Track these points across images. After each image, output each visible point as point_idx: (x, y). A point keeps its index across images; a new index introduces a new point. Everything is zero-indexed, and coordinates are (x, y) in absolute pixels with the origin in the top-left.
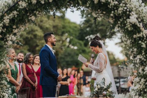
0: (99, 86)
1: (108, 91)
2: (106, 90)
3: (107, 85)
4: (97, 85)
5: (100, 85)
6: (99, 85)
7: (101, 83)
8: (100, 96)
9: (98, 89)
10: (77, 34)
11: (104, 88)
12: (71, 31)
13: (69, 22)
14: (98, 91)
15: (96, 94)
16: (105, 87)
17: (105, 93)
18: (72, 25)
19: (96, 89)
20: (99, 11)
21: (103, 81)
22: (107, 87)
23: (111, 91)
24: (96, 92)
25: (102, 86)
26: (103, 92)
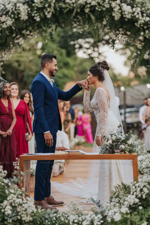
0: (114, 138)
1: (126, 143)
2: (124, 143)
5: (115, 135)
6: (113, 136)
7: (117, 132)
8: (116, 151)
9: (113, 142)
14: (112, 144)
15: (110, 148)
17: (123, 146)
19: (110, 142)
22: (126, 139)
23: (132, 144)
24: (110, 145)
25: (118, 137)
26: (121, 145)
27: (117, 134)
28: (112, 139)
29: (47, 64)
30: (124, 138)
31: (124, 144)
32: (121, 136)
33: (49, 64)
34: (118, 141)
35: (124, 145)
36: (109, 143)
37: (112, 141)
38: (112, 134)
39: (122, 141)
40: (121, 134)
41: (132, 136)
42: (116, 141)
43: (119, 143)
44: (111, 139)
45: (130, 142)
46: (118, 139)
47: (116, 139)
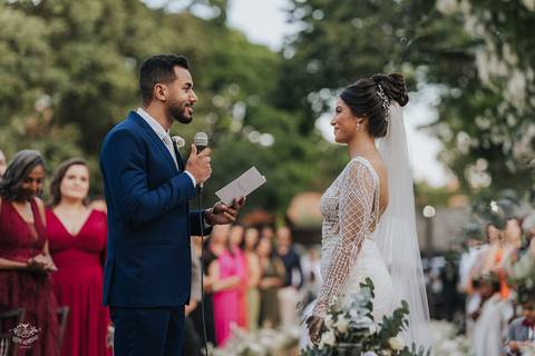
0: (342, 324)
1: (386, 346)
2: (377, 344)
3: (385, 317)
4: (335, 319)
5: (348, 316)
6: (341, 317)
7: (353, 305)
9: (340, 338)
11: (367, 335)
14: (334, 348)
16: (374, 328)
18: (255, 55)
21: (361, 298)
22: (383, 330)
23: (406, 348)
24: (328, 351)
25: (358, 321)
26: (365, 351)
27: (353, 313)
28: (336, 328)
29: (159, 89)
30: (379, 329)
31: (377, 347)
32: (367, 319)
33: (163, 86)
34: (355, 337)
35: (376, 351)
36: (326, 345)
37: (337, 338)
38: (339, 310)
39: (370, 337)
40: (367, 311)
41: (406, 322)
42: (350, 335)
43: (360, 345)
44: (332, 331)
45: (398, 342)
46: (356, 330)
47: (348, 330)
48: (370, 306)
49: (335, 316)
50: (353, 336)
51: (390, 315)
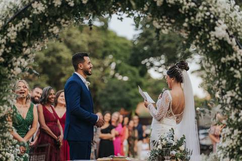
0: (164, 142)
1: (178, 149)
2: (175, 148)
5: (166, 140)
7: (167, 136)
8: (166, 157)
9: (163, 147)
10: (128, 56)
11: (172, 145)
12: (118, 50)
13: (115, 37)
14: (162, 150)
15: (160, 154)
16: (174, 144)
18: (119, 42)
20: (165, 19)
21: (170, 134)
22: (177, 144)
23: (185, 150)
24: (160, 151)
25: (169, 141)
26: (171, 151)
27: (168, 139)
28: (162, 144)
31: (175, 150)
32: (172, 141)
36: (159, 149)
38: (163, 138)
40: (172, 138)
43: (170, 148)
45: (182, 148)
46: (168, 144)
47: (166, 144)
48: (173, 136)
49: (162, 140)
50: (168, 146)
51: (179, 140)
